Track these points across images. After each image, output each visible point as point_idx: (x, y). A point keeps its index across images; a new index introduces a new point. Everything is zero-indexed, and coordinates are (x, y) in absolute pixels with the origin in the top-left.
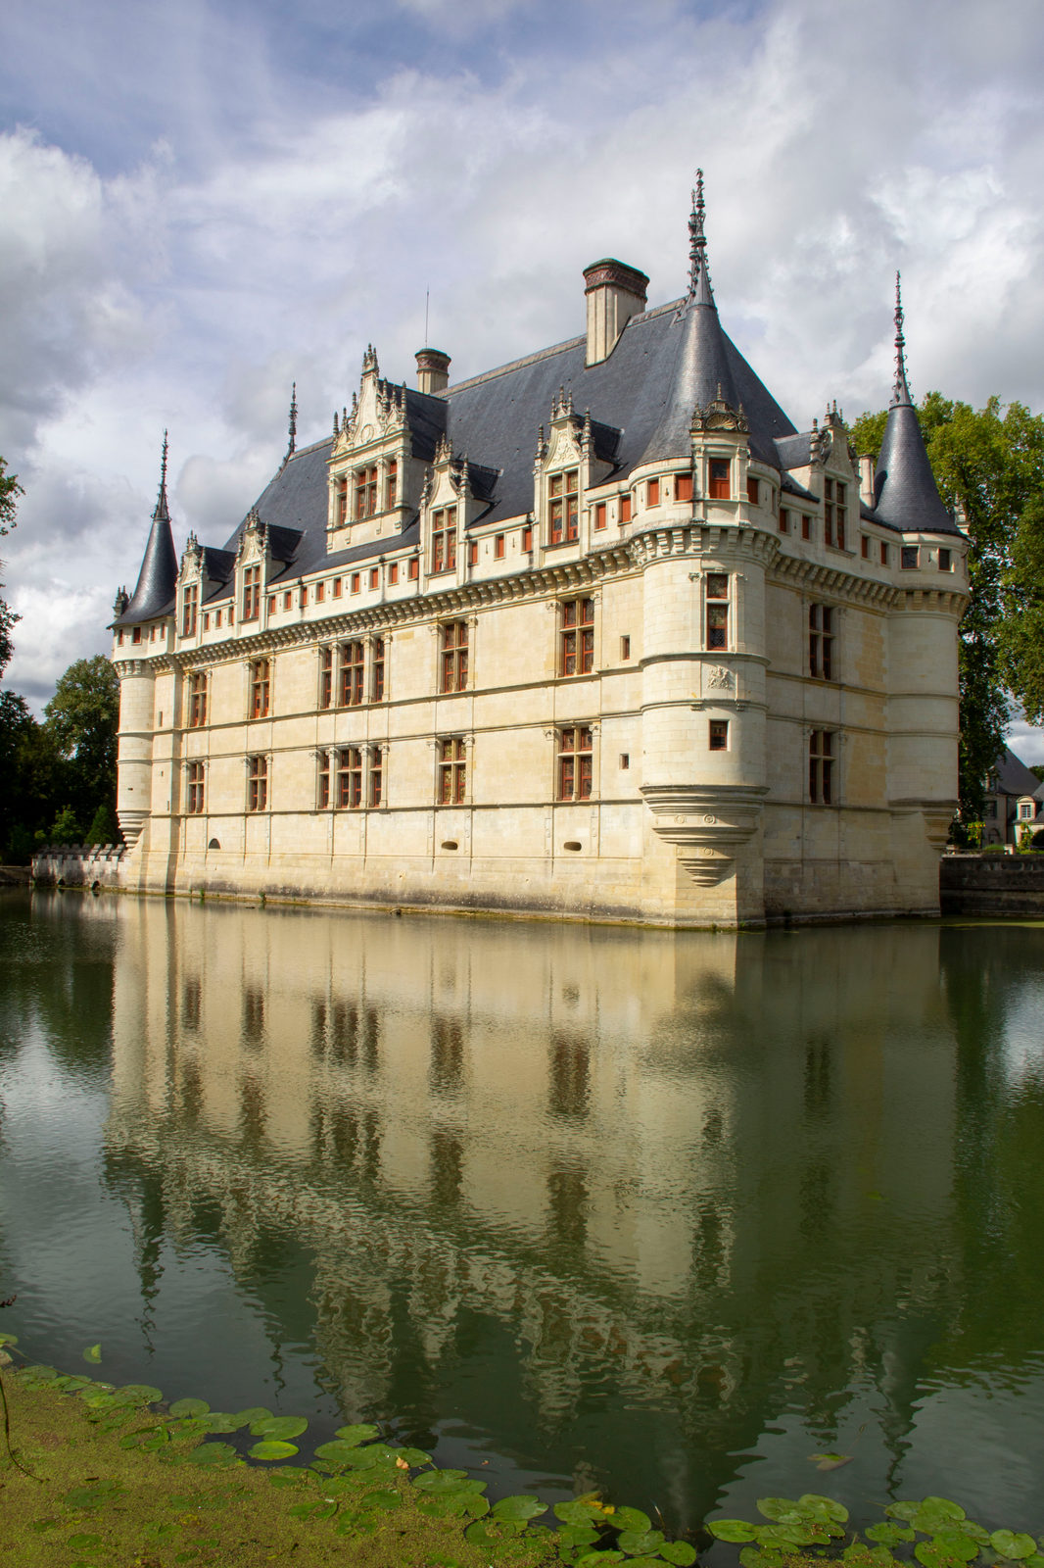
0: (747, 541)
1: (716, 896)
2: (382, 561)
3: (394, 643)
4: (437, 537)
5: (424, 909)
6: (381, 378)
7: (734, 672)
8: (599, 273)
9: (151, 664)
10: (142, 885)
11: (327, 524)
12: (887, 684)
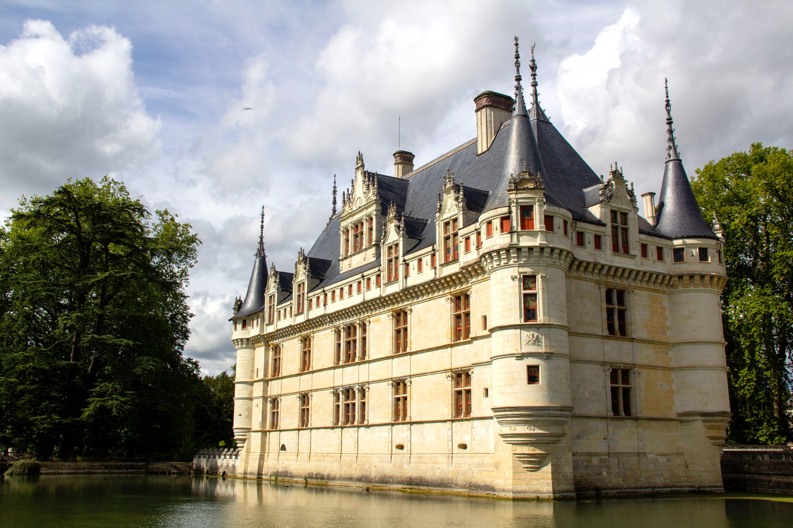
0: (555, 255)
1: (538, 477)
2: (363, 277)
3: (371, 325)
4: (390, 261)
5: (386, 487)
6: (365, 170)
7: (542, 335)
8: (482, 100)
9: (252, 341)
10: (245, 473)
11: (340, 256)
12: (670, 336)
